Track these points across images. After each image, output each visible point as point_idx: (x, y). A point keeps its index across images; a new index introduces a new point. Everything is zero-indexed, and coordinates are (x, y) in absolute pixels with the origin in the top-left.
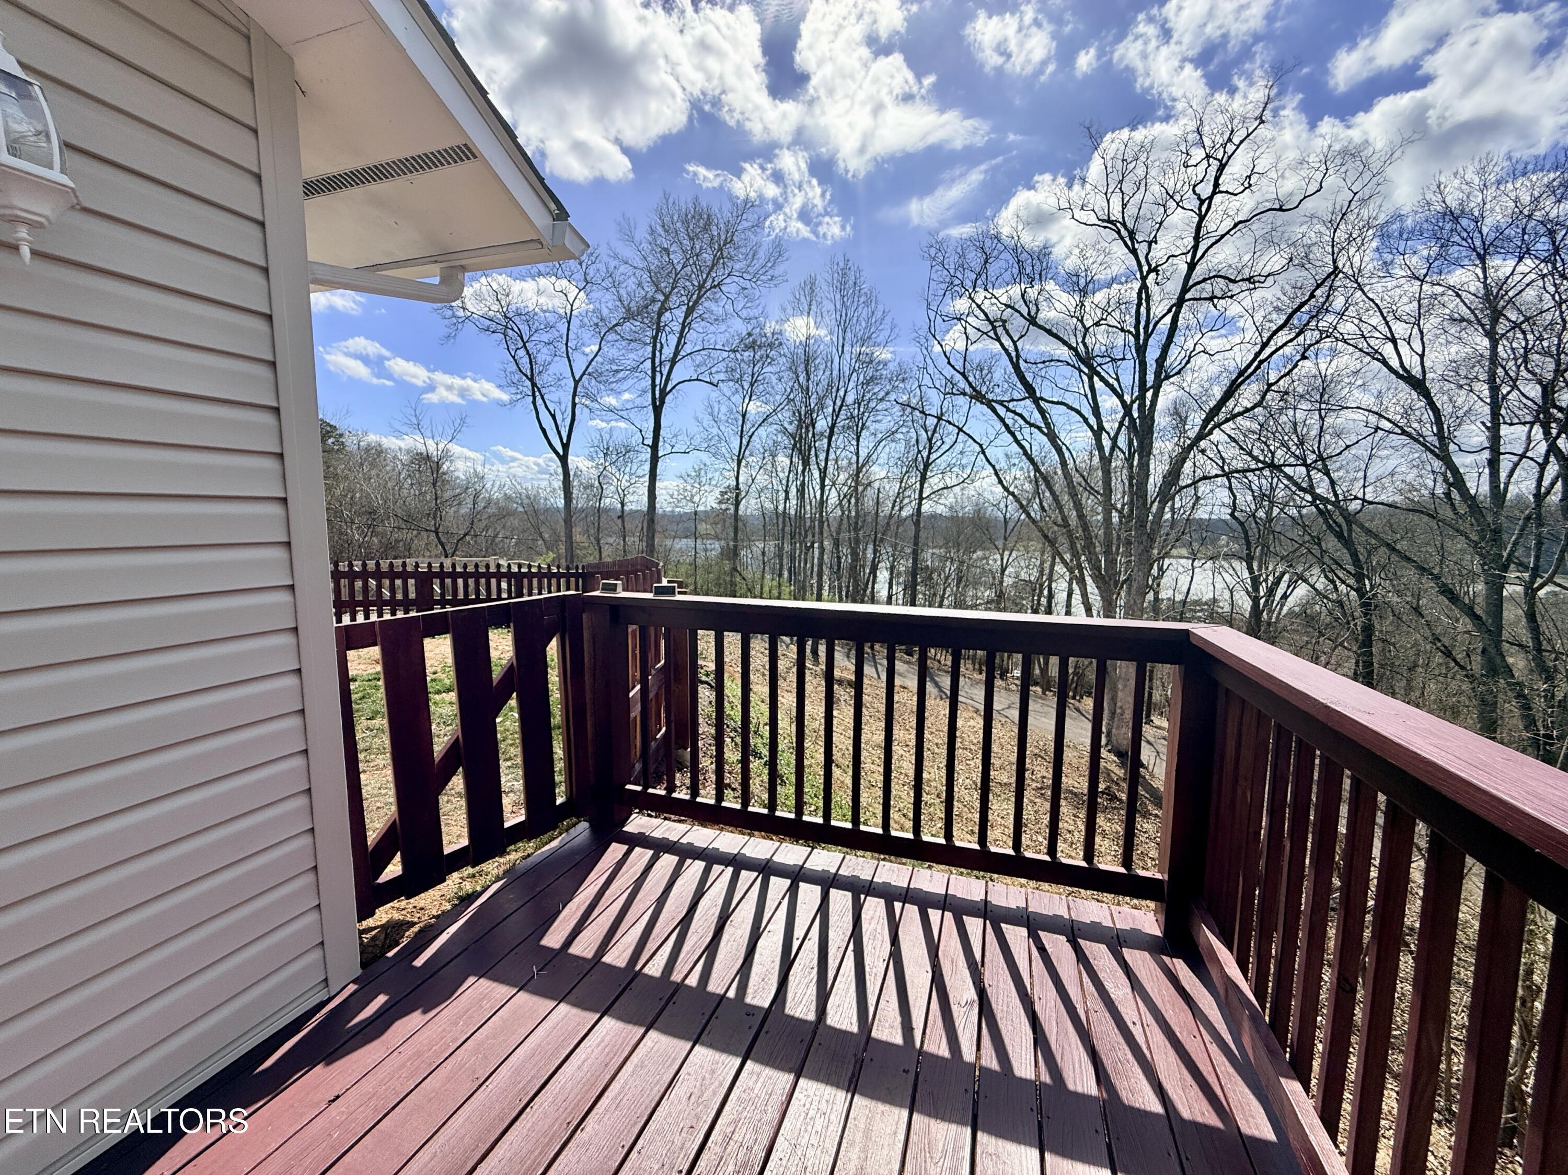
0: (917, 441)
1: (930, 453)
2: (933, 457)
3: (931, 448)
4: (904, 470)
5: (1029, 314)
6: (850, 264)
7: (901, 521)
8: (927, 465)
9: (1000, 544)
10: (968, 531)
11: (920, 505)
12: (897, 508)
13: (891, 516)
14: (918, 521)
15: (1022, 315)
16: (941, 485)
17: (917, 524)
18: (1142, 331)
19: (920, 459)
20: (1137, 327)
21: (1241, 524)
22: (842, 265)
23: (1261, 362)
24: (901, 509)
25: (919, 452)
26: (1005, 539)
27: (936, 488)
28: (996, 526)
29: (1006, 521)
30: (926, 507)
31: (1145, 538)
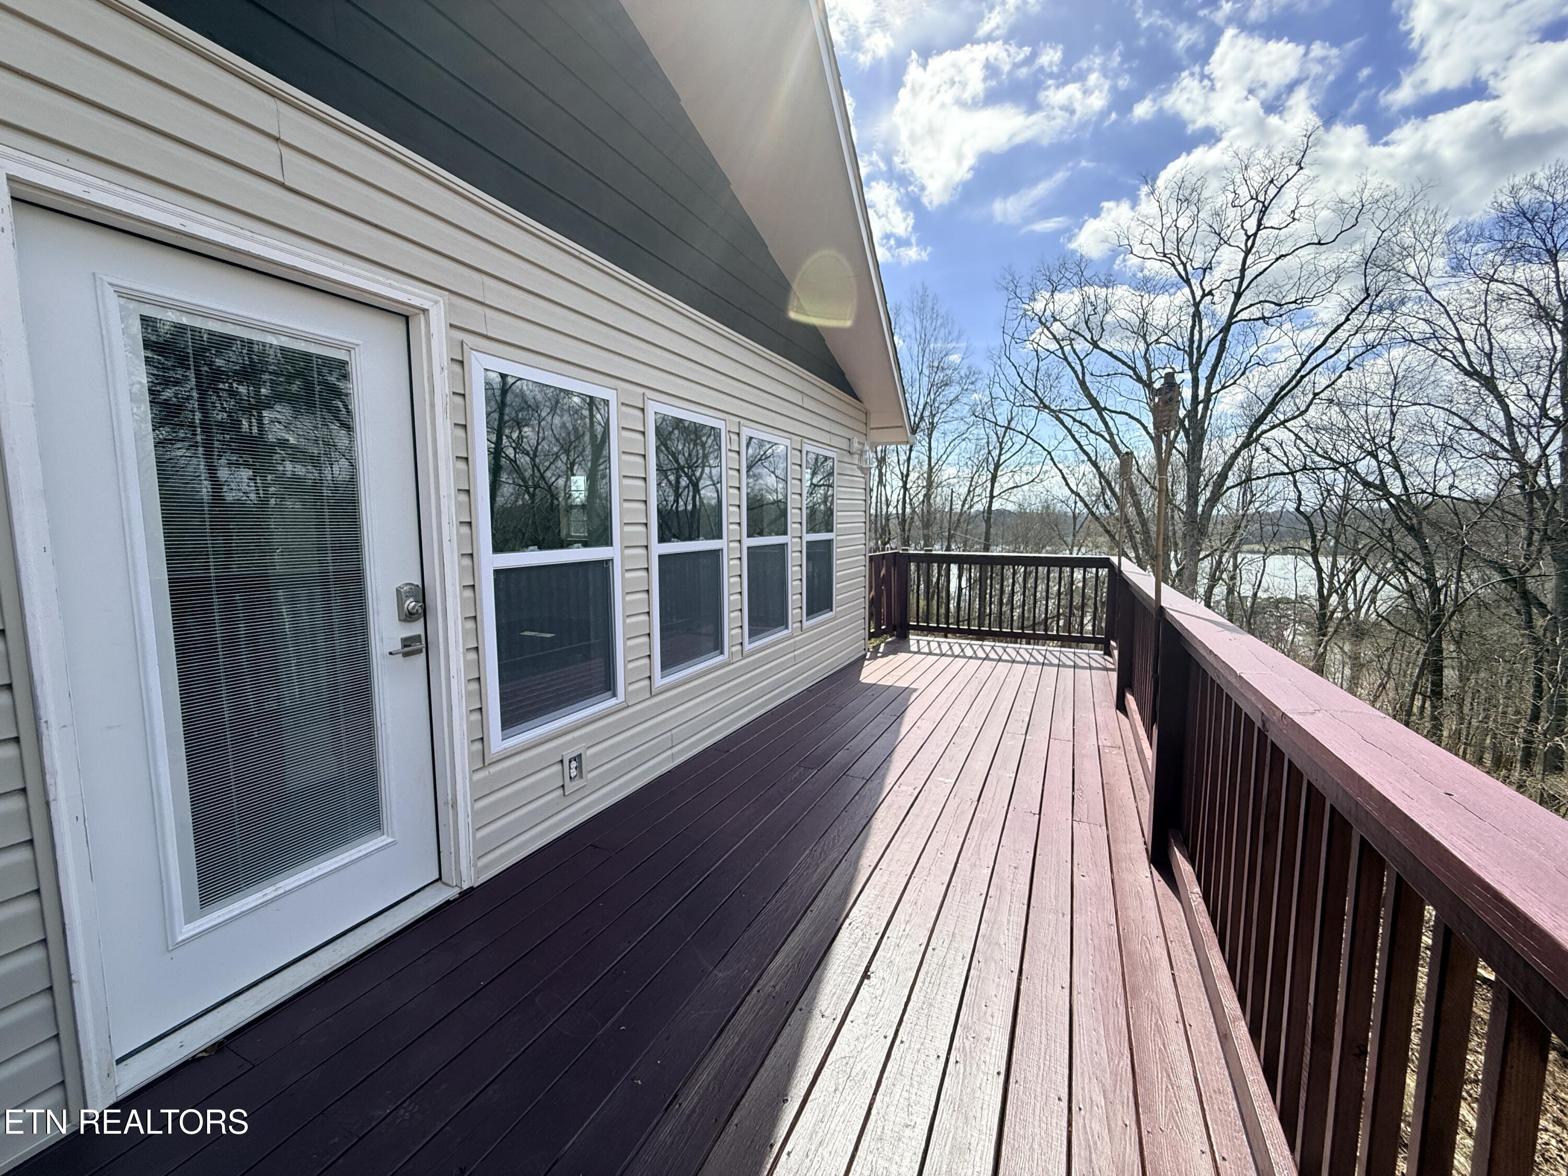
0: (988, 443)
1: (1000, 455)
2: (1003, 458)
3: (1001, 449)
4: (975, 469)
5: (1092, 338)
6: (928, 292)
7: (970, 519)
8: (997, 466)
9: (1069, 540)
10: (1037, 527)
11: (991, 502)
12: (967, 506)
13: (961, 514)
14: (989, 518)
15: (1086, 339)
16: (1011, 485)
17: (988, 521)
18: (1195, 351)
19: (990, 459)
20: (1191, 346)
21: (1307, 518)
22: (920, 292)
23: (1303, 377)
24: (971, 507)
25: (989, 452)
26: (1074, 535)
27: (1006, 487)
28: (1065, 522)
29: (1075, 517)
30: (996, 506)
31: (1196, 532)
